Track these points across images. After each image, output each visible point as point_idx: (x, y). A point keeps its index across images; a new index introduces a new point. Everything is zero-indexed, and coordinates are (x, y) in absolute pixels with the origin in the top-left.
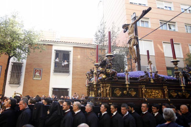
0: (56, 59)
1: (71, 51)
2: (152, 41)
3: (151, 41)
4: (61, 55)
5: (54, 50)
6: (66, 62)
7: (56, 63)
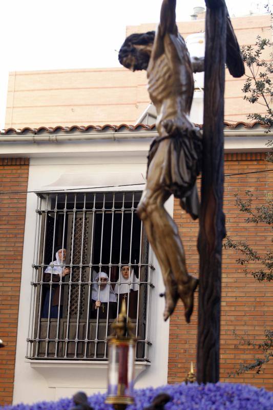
4: (81, 227)
5: (36, 196)
6: (126, 277)
7: (45, 288)
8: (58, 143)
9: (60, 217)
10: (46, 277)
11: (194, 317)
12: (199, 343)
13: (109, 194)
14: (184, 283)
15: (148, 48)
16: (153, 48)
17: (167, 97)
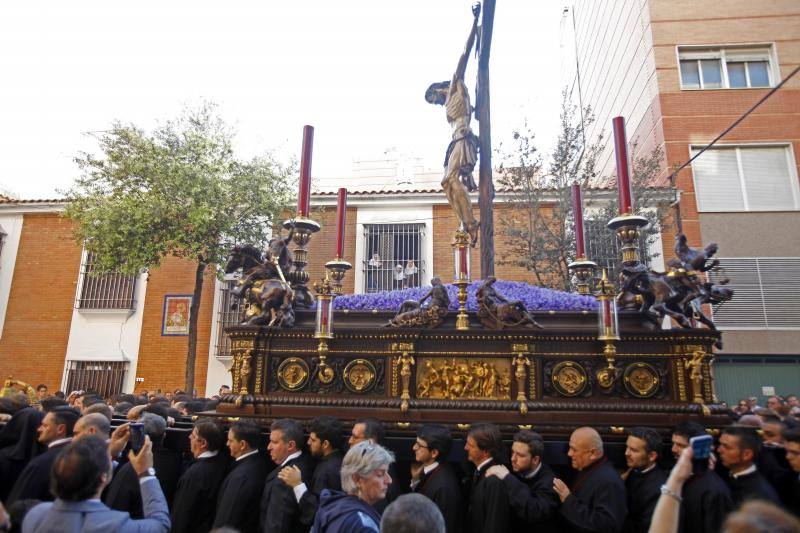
0: (370, 258)
1: (424, 225)
2: (787, 146)
3: (783, 147)
4: (387, 242)
5: (362, 227)
6: (411, 266)
7: (370, 272)
8: (373, 199)
9: (376, 237)
10: (370, 267)
11: (478, 245)
12: (482, 258)
13: (401, 225)
14: (472, 224)
15: (445, 90)
16: (449, 91)
17: (459, 116)
